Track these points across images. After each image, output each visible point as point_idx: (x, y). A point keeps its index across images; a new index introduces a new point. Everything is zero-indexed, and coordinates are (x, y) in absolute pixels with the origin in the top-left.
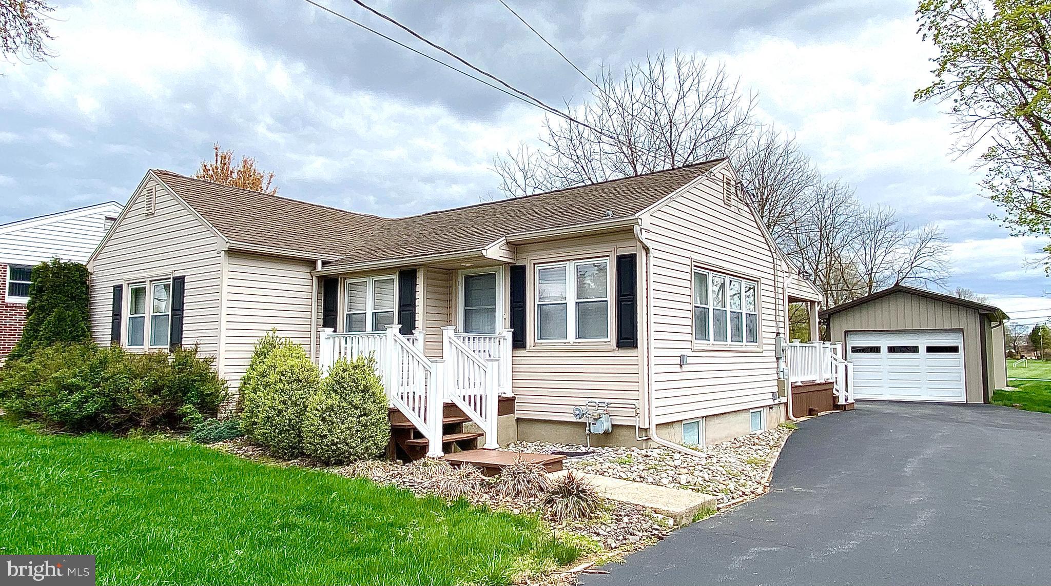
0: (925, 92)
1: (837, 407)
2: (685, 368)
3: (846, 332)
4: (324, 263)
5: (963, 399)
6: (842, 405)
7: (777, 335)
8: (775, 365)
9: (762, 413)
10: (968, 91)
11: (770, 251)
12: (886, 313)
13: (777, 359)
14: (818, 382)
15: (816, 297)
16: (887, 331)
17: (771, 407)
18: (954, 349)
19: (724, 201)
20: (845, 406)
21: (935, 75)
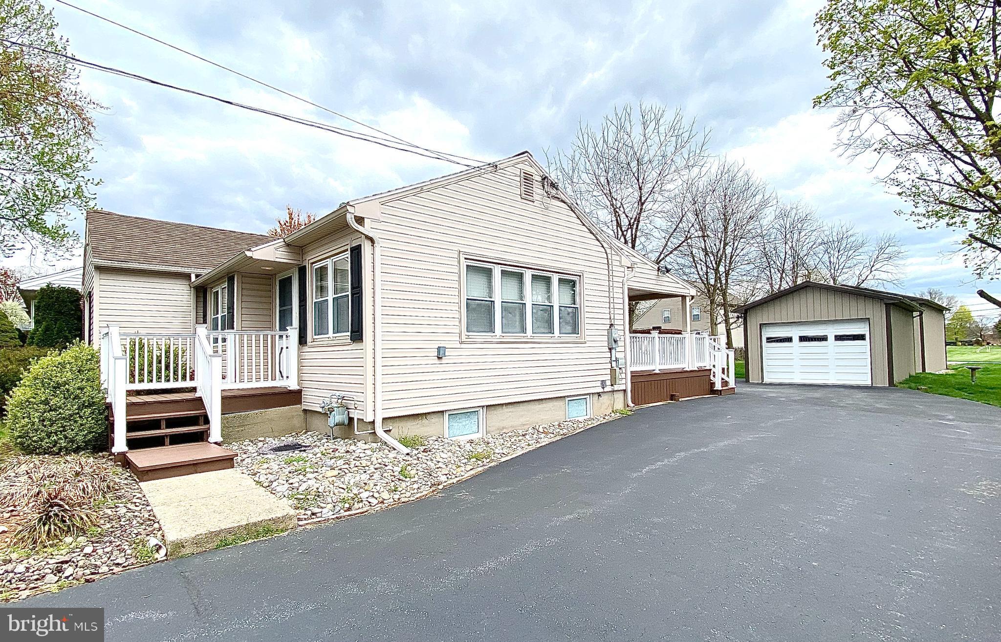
0: (824, 98)
1: (713, 392)
2: (444, 361)
3: (760, 325)
4: (197, 276)
5: (868, 383)
6: (718, 390)
7: (610, 327)
8: (608, 355)
9: (588, 400)
10: (867, 92)
11: (603, 246)
12: (797, 306)
13: (610, 349)
14: (687, 369)
15: (687, 291)
16: (799, 322)
17: (599, 394)
18: (861, 337)
19: (521, 195)
20: (721, 391)
21: (830, 79)
